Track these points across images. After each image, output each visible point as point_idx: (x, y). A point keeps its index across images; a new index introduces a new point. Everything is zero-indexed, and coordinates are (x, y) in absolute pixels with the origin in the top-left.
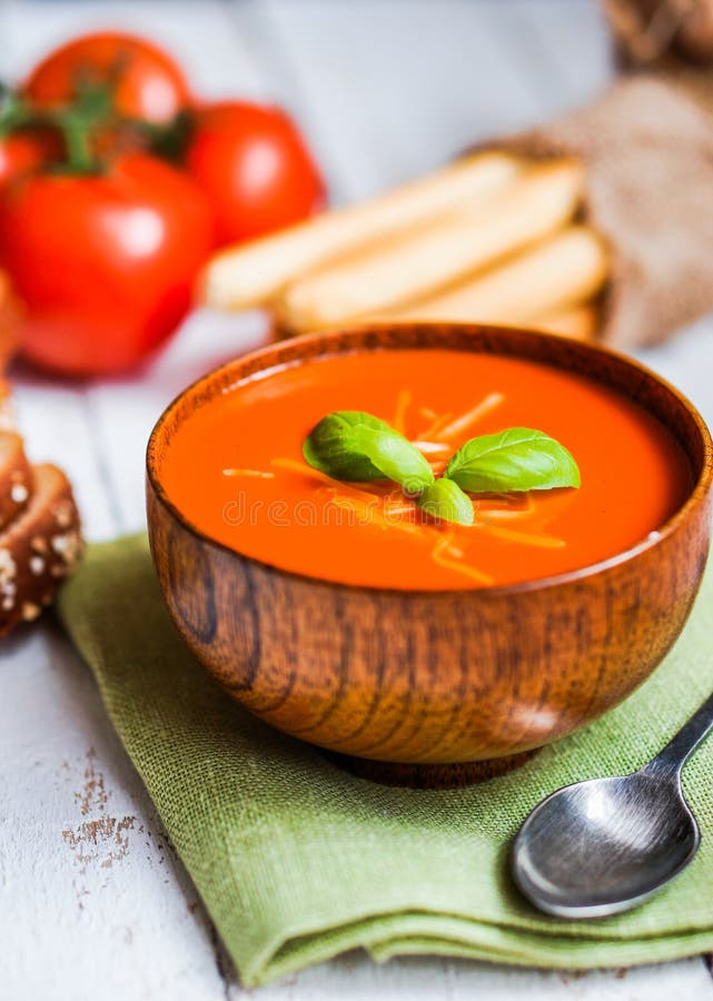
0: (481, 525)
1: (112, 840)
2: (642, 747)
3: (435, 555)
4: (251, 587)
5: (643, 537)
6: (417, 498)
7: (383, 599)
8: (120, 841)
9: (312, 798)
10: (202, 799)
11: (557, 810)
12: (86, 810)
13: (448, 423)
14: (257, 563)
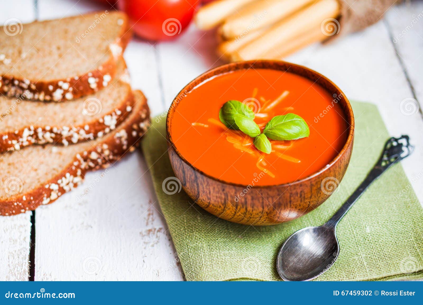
0: (274, 151)
1: (155, 237)
2: (326, 213)
3: (258, 165)
4: (196, 177)
5: (324, 166)
6: (254, 139)
7: (237, 188)
8: (157, 237)
9: (216, 232)
10: (182, 230)
11: (294, 239)
12: (147, 224)
13: (269, 104)
14: (198, 171)
